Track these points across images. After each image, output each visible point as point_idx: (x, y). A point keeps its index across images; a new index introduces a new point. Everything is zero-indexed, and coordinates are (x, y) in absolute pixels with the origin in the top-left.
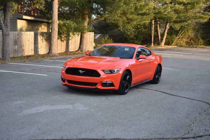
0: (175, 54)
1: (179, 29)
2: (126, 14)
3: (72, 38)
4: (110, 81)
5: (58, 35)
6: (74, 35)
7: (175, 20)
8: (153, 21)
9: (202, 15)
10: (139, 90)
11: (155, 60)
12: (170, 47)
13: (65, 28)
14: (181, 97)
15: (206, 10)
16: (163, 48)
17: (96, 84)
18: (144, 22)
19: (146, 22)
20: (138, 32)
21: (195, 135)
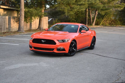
0: (102, 31)
1: (104, 14)
2: (69, 4)
3: (34, 20)
4: (62, 47)
5: (24, 18)
6: (35, 18)
7: (102, 8)
8: (87, 9)
9: (120, 5)
10: (81, 53)
11: (92, 34)
12: (99, 26)
13: (29, 14)
14: (109, 57)
15: (122, 2)
16: (94, 27)
17: (53, 49)
18: (82, 9)
19: (83, 10)
20: (78, 17)
21: (123, 81)
